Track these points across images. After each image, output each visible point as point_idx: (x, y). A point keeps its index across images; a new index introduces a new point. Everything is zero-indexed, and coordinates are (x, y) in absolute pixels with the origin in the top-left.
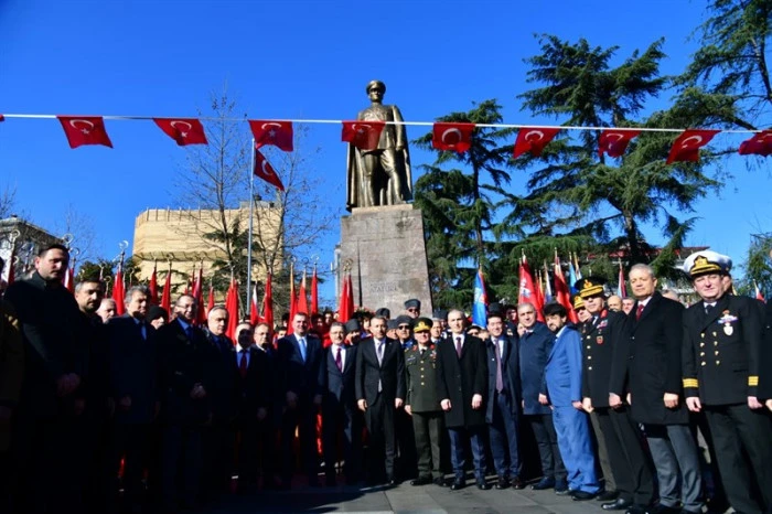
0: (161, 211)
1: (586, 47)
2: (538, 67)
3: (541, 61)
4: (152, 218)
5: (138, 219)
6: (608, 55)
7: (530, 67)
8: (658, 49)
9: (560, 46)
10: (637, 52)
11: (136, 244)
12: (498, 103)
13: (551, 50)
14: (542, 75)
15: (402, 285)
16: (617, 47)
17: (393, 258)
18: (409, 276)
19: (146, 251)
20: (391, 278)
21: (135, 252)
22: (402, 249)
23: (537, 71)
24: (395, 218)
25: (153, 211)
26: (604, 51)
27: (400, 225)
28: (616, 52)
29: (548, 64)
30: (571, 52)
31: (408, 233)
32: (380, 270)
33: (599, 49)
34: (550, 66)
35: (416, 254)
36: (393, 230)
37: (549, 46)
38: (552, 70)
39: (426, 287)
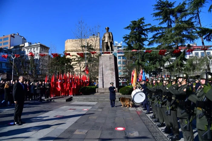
0: (71, 40)
1: (168, 2)
2: (156, 7)
3: (157, 5)
4: (69, 41)
5: (66, 42)
6: (173, 3)
7: (154, 7)
8: (185, 3)
9: (161, 2)
10: (180, 3)
11: (66, 48)
12: (144, 18)
13: (159, 3)
14: (157, 9)
15: (110, 69)
16: (176, 2)
17: (108, 64)
18: (111, 68)
19: (68, 49)
20: (108, 68)
21: (65, 50)
22: (110, 63)
23: (156, 8)
24: (109, 56)
25: (69, 40)
26: (172, 3)
27: (110, 58)
28: (175, 3)
29: (159, 6)
30: (164, 3)
31: (111, 60)
32: (106, 67)
33: (171, 2)
34: (159, 7)
35: (113, 63)
36: (109, 59)
37: (158, 2)
38: (159, 8)
39: (114, 70)
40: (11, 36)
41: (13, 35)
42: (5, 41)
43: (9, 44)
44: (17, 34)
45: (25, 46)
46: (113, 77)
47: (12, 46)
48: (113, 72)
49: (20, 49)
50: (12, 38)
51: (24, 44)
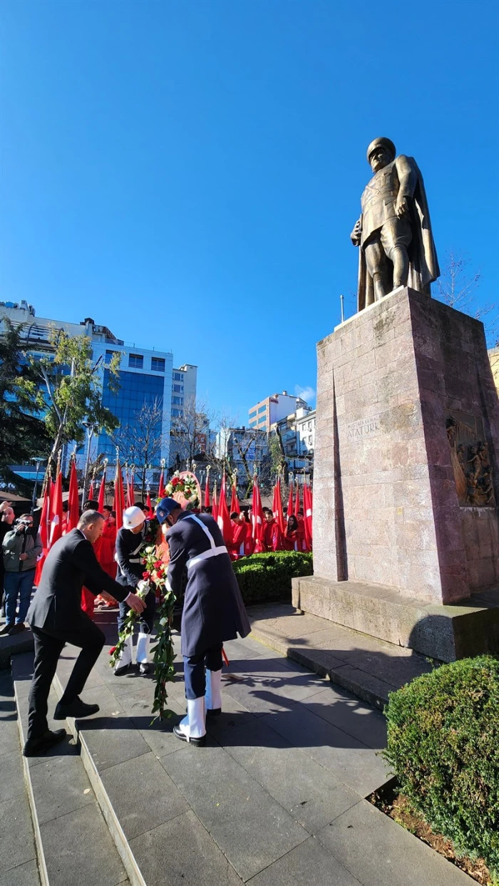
15: (384, 419)
17: (371, 380)
18: (392, 404)
20: (371, 412)
22: (383, 363)
24: (372, 318)
27: (379, 325)
31: (389, 334)
32: (358, 403)
35: (402, 363)
39: (417, 418)
40: (272, 400)
41: (275, 398)
42: (261, 415)
43: (268, 418)
44: (284, 393)
45: (298, 417)
46: (411, 486)
47: (274, 422)
48: (410, 436)
49: (288, 426)
50: (273, 403)
51: (296, 414)
